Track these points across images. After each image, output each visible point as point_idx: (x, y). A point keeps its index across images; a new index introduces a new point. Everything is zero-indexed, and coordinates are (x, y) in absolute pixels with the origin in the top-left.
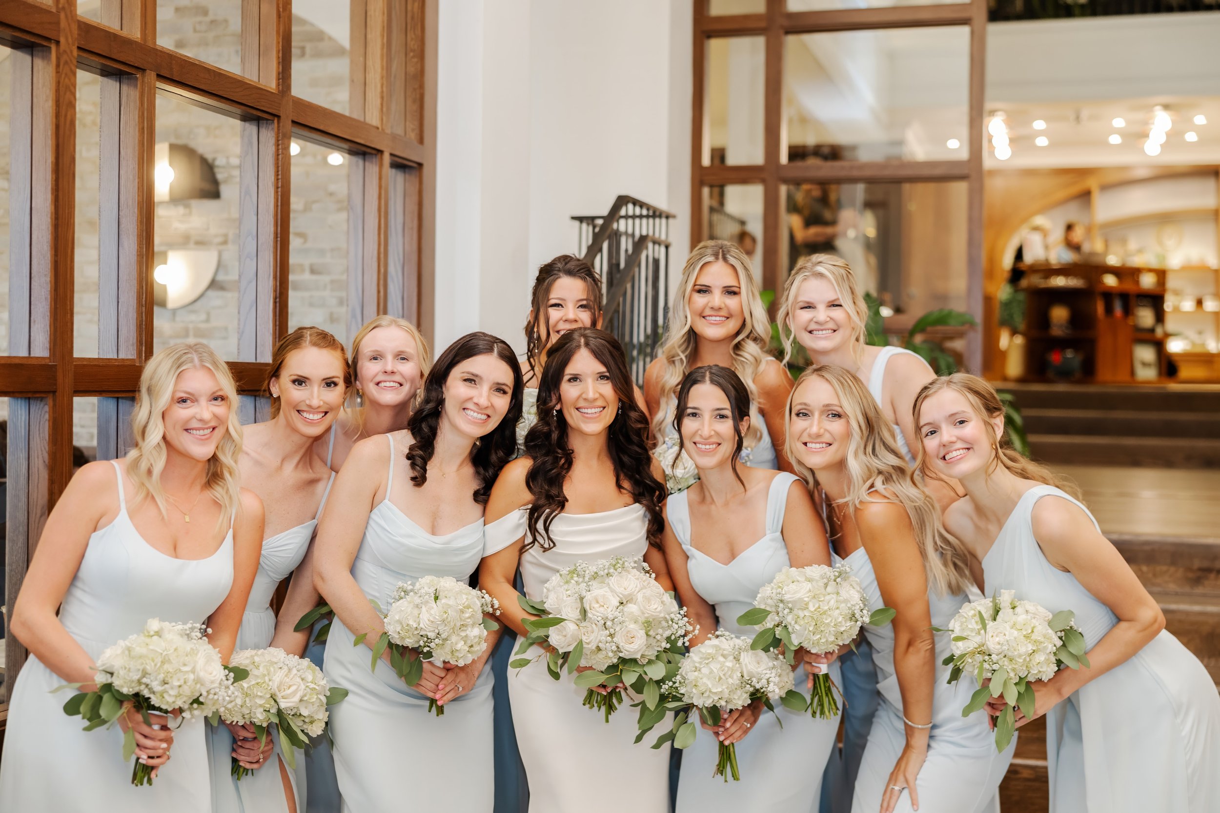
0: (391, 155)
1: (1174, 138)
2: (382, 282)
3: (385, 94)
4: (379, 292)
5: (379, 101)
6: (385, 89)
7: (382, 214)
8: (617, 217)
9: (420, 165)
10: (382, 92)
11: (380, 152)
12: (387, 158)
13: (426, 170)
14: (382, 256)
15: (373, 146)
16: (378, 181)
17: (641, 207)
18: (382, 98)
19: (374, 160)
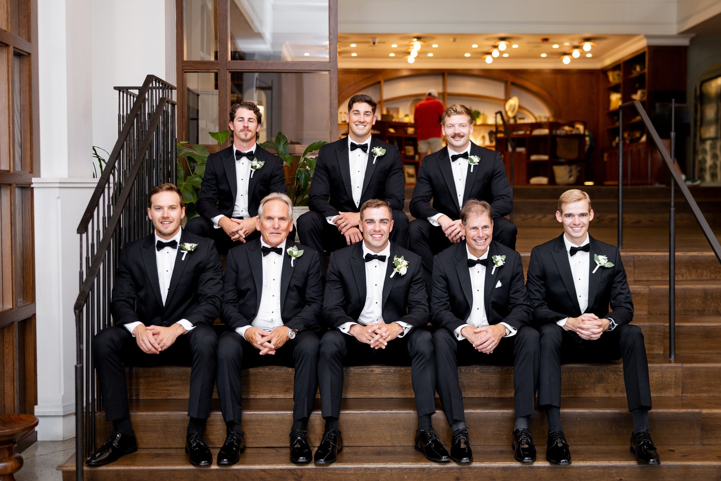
0: (14, 47)
1: (421, 54)
2: (11, 122)
3: (9, 12)
4: (9, 128)
5: (6, 16)
6: (9, 9)
7: (10, 82)
8: (148, 88)
9: (29, 54)
10: (7, 10)
11: (7, 45)
12: (11, 49)
13: (33, 56)
14: (11, 106)
15: (4, 42)
16: (7, 62)
17: (159, 82)
18: (7, 13)
19: (4, 50)
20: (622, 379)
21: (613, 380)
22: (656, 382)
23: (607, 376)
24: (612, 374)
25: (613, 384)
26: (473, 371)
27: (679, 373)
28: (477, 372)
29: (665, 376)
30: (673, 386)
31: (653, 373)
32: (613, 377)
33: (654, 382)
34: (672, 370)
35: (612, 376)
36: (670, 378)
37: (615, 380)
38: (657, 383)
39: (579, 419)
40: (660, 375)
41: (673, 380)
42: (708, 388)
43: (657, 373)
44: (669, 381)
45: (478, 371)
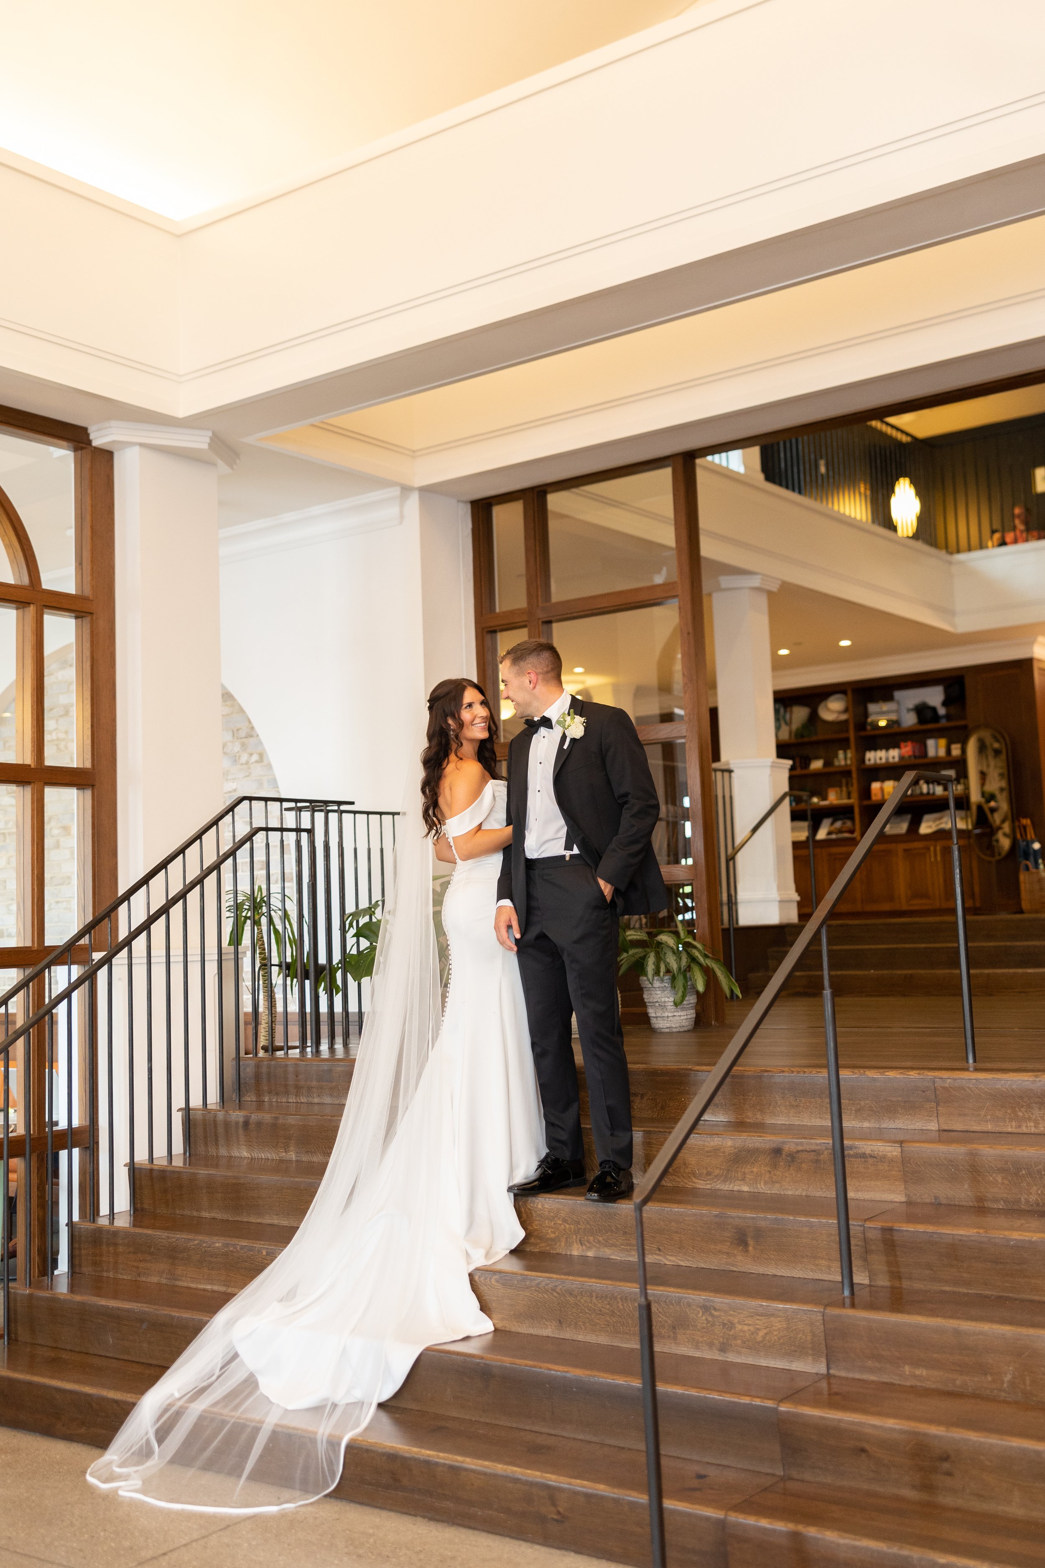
20: (720, 1325)
21: (705, 1325)
22: (779, 1339)
23: (694, 1316)
24: (701, 1313)
25: (705, 1332)
26: (490, 1282)
27: (818, 1324)
28: (496, 1284)
29: (794, 1328)
30: (810, 1352)
31: (772, 1319)
32: (704, 1318)
33: (775, 1338)
34: (805, 1317)
35: (702, 1316)
36: (803, 1334)
37: (709, 1325)
38: (782, 1341)
39: (574, 1389)
40: (785, 1326)
41: (809, 1338)
42: (877, 1364)
43: (779, 1319)
44: (801, 1339)
45: (497, 1282)
